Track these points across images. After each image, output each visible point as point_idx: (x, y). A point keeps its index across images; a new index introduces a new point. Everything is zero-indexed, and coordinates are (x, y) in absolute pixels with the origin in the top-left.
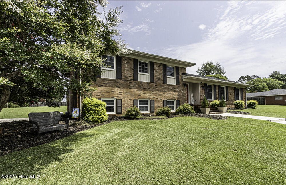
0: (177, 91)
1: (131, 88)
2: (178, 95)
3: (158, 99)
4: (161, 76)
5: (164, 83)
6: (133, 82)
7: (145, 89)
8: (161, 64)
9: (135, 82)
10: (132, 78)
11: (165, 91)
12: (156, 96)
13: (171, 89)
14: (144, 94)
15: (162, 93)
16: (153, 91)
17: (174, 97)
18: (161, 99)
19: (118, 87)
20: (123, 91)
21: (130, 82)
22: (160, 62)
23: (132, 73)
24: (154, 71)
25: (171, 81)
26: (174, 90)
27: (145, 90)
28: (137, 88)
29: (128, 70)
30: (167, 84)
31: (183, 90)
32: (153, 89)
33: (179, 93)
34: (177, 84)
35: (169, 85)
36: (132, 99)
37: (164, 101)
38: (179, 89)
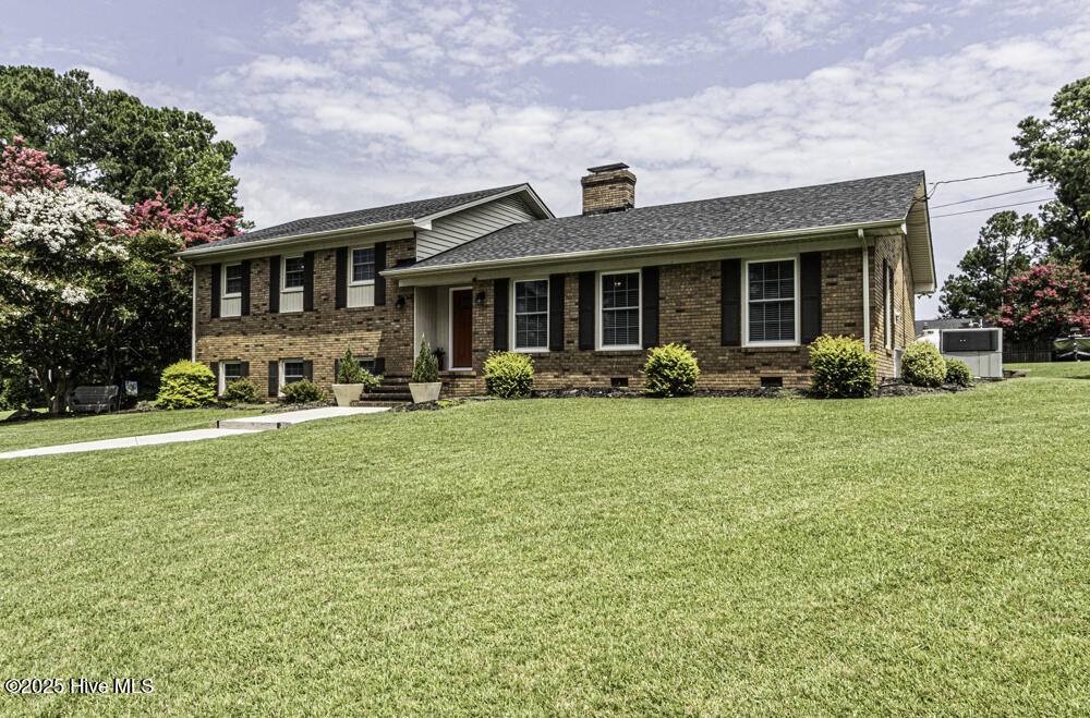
0: (377, 329)
1: (264, 334)
2: (381, 341)
3: (321, 356)
4: (332, 288)
5: (337, 308)
6: (269, 317)
7: (292, 332)
8: (332, 250)
9: (274, 315)
10: (267, 308)
11: (341, 332)
12: (318, 348)
13: (359, 323)
14: (291, 344)
15: (332, 338)
16: (310, 336)
17: (367, 349)
18: (330, 358)
19: (244, 334)
20: (252, 341)
21: (264, 319)
22: (328, 247)
23: (267, 296)
24: (312, 279)
25: (361, 295)
26: (369, 325)
27: (291, 335)
28: (277, 332)
29: (260, 290)
30: (348, 306)
31: (397, 321)
32: (312, 328)
33: (383, 333)
34: (377, 303)
35: (353, 311)
36: (267, 360)
37: (336, 360)
38: (383, 319)
